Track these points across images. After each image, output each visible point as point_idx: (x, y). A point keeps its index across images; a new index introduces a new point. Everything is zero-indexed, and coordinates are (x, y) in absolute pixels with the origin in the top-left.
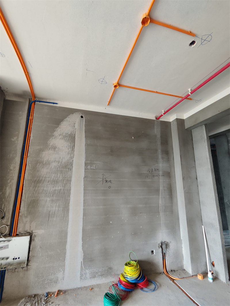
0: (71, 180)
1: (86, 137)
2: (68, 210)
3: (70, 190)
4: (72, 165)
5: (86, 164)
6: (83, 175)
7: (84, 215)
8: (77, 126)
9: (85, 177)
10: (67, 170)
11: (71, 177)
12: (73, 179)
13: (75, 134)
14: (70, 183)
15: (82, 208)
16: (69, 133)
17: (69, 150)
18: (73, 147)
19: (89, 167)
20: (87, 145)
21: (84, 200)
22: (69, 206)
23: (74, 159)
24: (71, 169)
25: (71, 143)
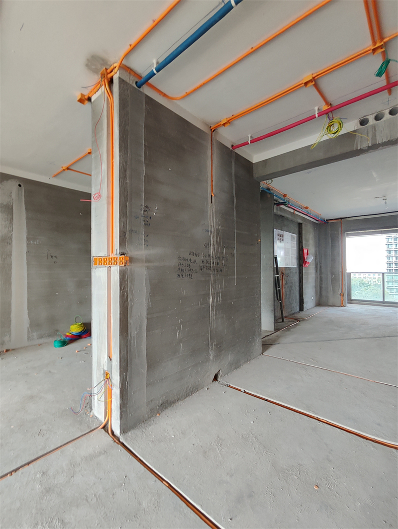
0: (11, 255)
1: (26, 209)
2: (10, 284)
3: (11, 264)
4: (11, 239)
5: (28, 239)
6: (25, 249)
7: (29, 288)
8: (14, 196)
9: (28, 252)
10: (6, 244)
11: (11, 252)
12: (14, 254)
13: (12, 206)
14: (11, 258)
15: (26, 281)
16: (5, 203)
17: (7, 222)
18: (11, 219)
19: (32, 242)
20: (27, 218)
21: (28, 275)
22: (11, 280)
23: (14, 233)
24: (10, 244)
25: (8, 215)
